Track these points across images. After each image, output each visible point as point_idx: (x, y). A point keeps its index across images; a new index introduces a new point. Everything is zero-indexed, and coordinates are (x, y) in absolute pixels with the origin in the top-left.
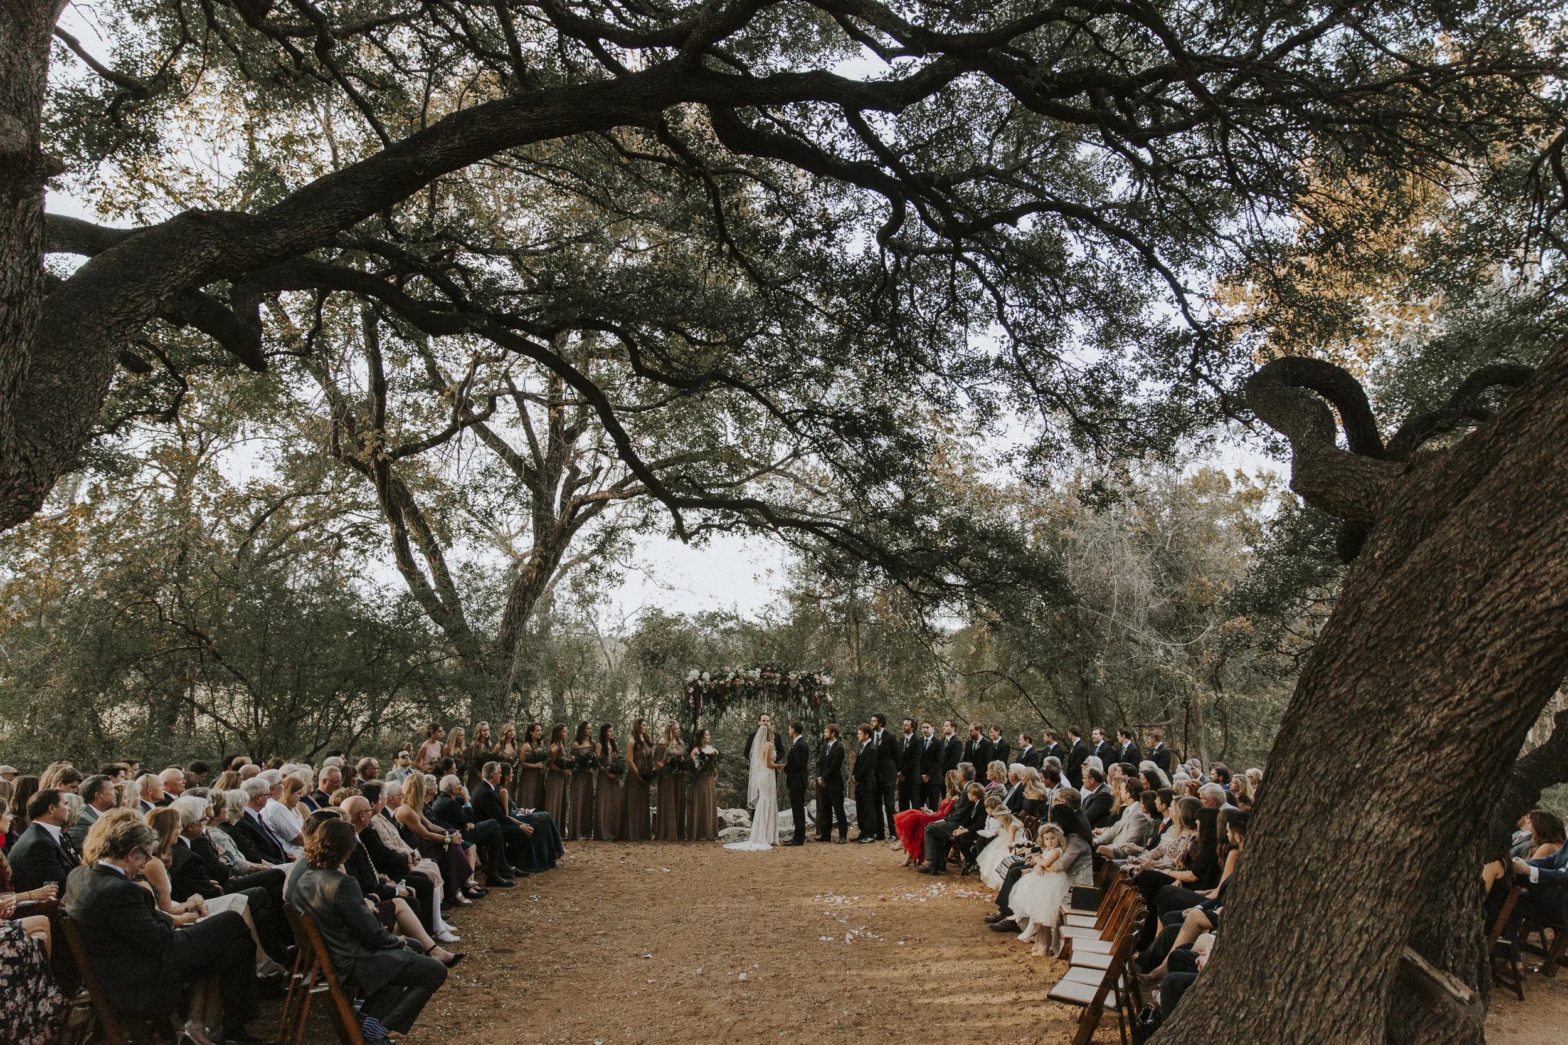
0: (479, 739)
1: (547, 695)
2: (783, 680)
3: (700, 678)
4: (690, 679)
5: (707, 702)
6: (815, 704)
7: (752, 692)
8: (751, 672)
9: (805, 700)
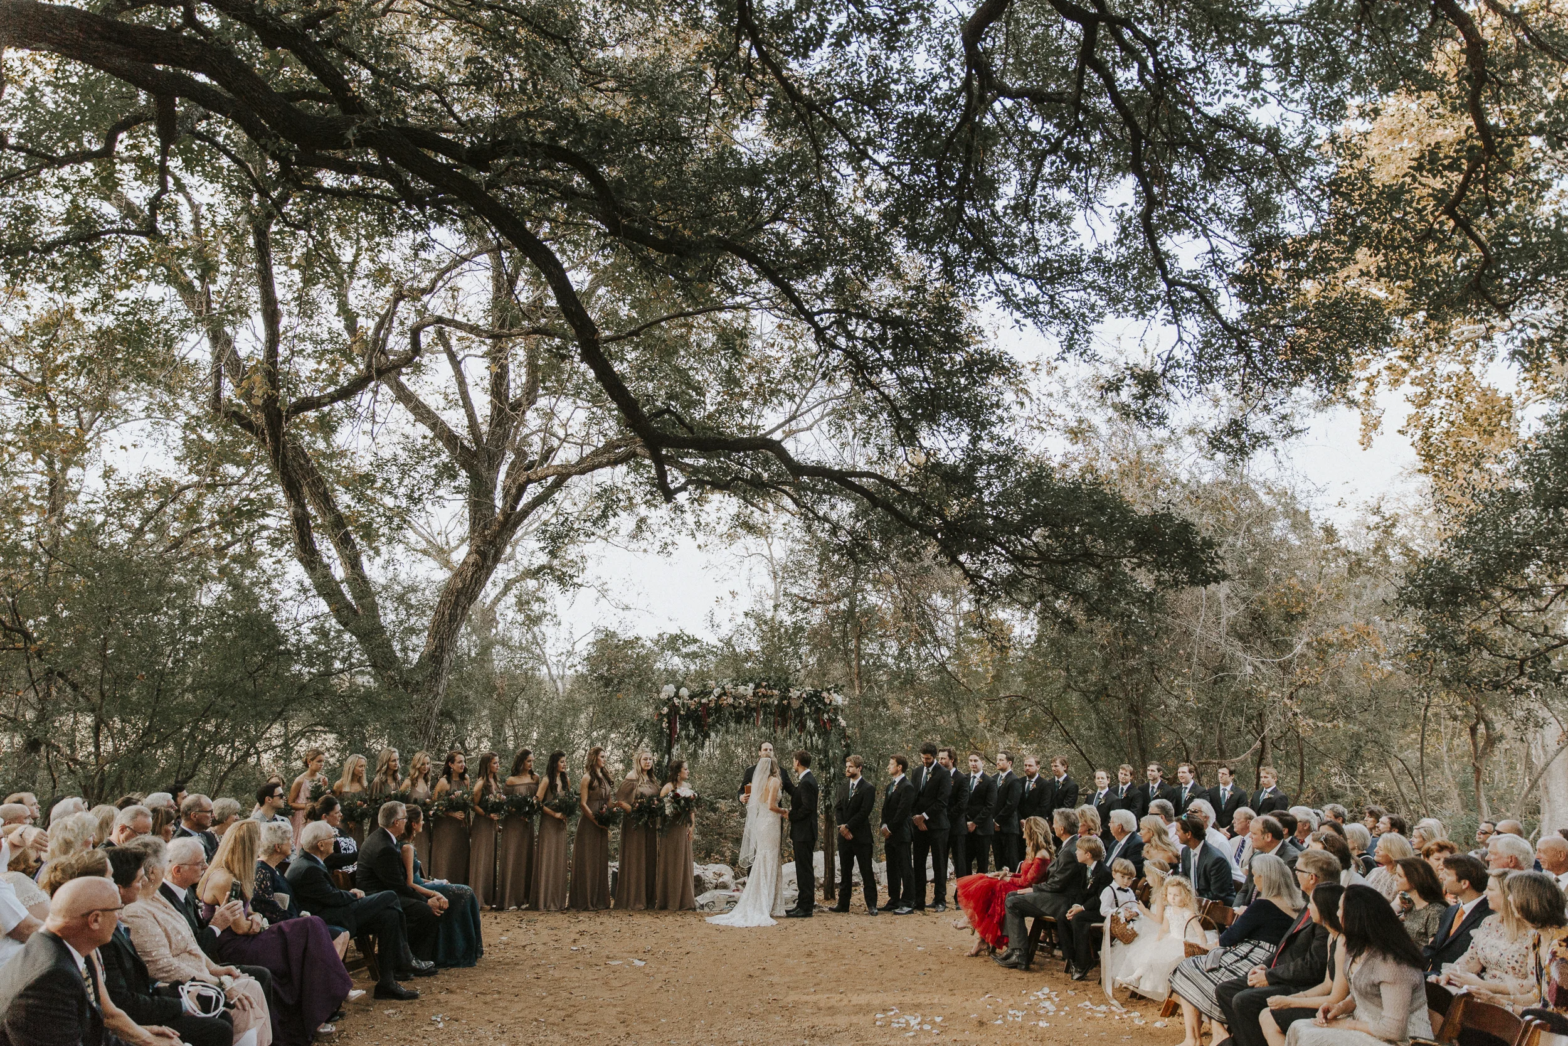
0: (385, 773)
1: (487, 728)
2: (782, 699)
3: (677, 695)
4: (663, 696)
5: (685, 727)
6: (823, 729)
7: (743, 714)
8: (741, 688)
9: (810, 724)
